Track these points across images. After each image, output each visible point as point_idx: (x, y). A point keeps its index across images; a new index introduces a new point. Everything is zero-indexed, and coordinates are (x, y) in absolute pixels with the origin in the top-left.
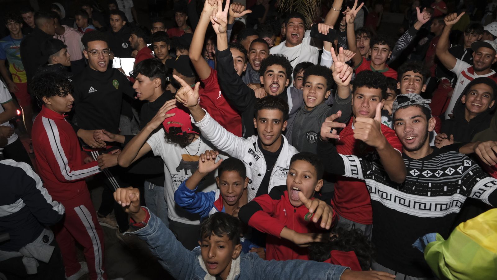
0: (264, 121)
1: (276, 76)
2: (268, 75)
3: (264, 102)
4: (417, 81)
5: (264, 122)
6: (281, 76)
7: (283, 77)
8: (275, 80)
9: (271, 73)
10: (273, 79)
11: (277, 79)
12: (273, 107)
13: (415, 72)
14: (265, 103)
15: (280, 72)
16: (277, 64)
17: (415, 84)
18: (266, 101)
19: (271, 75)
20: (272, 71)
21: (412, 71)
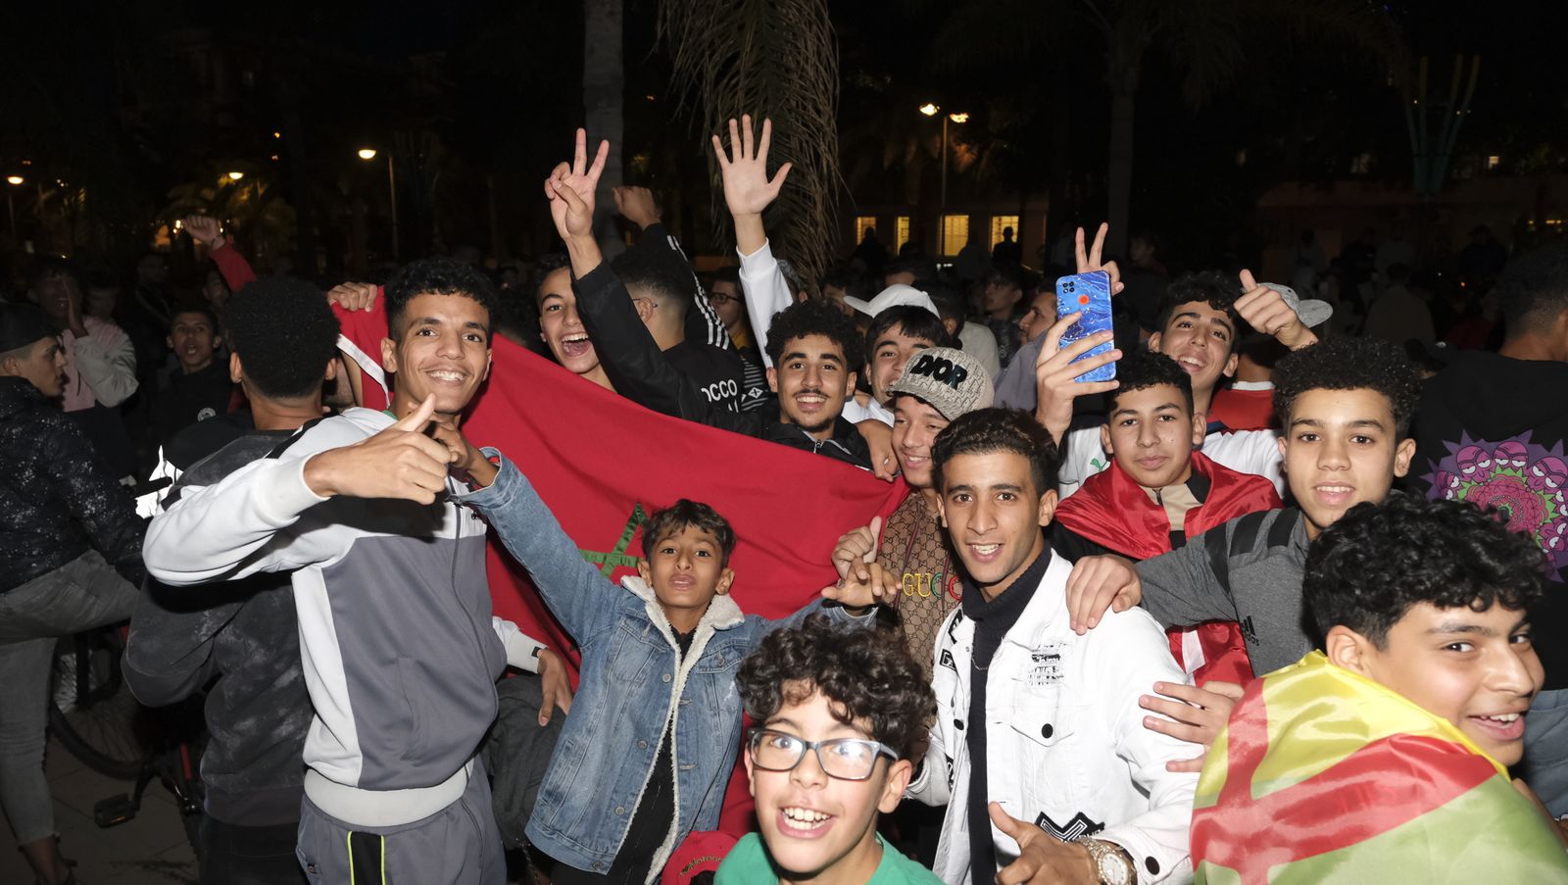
0: (963, 496)
1: (813, 370)
2: (791, 367)
3: (957, 430)
4: (1215, 337)
5: (964, 498)
6: (828, 367)
7: (834, 368)
8: (812, 383)
9: (797, 360)
10: (805, 378)
11: (819, 379)
12: (987, 444)
13: (1215, 307)
14: (960, 434)
15: (825, 356)
16: (815, 333)
17: (1210, 345)
18: (962, 427)
19: (798, 366)
20: (802, 356)
21: (1207, 302)
